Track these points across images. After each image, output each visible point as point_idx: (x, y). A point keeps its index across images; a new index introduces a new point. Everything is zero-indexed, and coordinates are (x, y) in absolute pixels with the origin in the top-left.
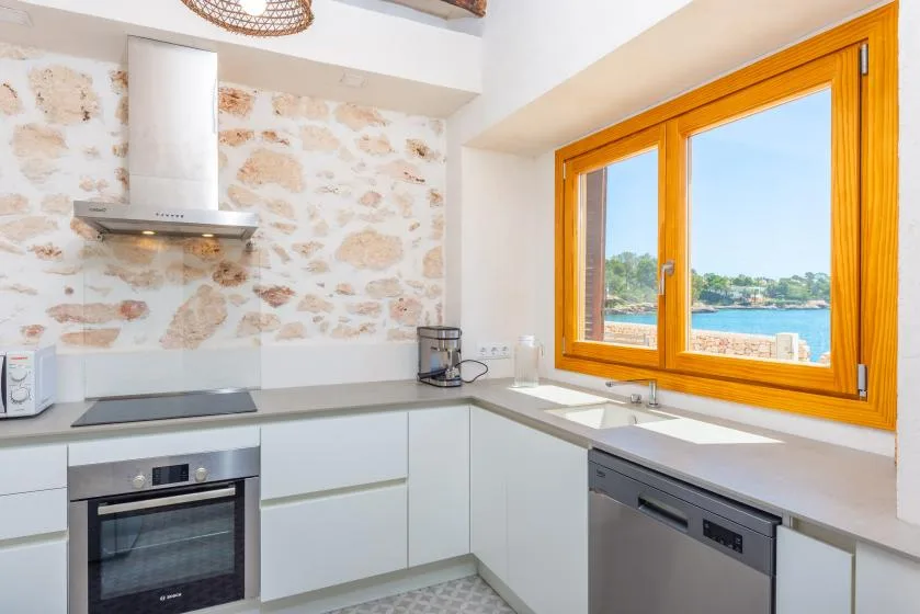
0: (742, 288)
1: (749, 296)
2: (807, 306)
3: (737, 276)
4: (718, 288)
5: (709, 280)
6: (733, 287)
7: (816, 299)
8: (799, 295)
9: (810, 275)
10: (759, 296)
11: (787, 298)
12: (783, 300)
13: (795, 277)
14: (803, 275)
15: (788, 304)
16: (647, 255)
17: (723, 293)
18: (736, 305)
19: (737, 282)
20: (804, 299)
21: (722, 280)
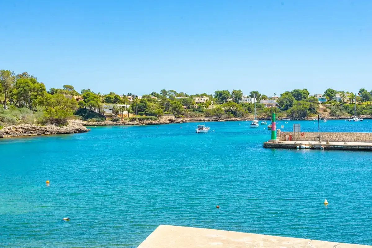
0: (111, 105)
1: (117, 113)
2: (161, 121)
3: (107, 93)
4: (91, 106)
5: (85, 98)
6: (105, 105)
7: (168, 114)
8: (155, 111)
9: (164, 92)
10: (125, 113)
11: (147, 114)
12: (144, 116)
13: (154, 94)
14: (159, 92)
15: (148, 119)
16: (25, 74)
17: (97, 111)
18: (107, 121)
19: (108, 100)
20: (158, 115)
21: (96, 97)
